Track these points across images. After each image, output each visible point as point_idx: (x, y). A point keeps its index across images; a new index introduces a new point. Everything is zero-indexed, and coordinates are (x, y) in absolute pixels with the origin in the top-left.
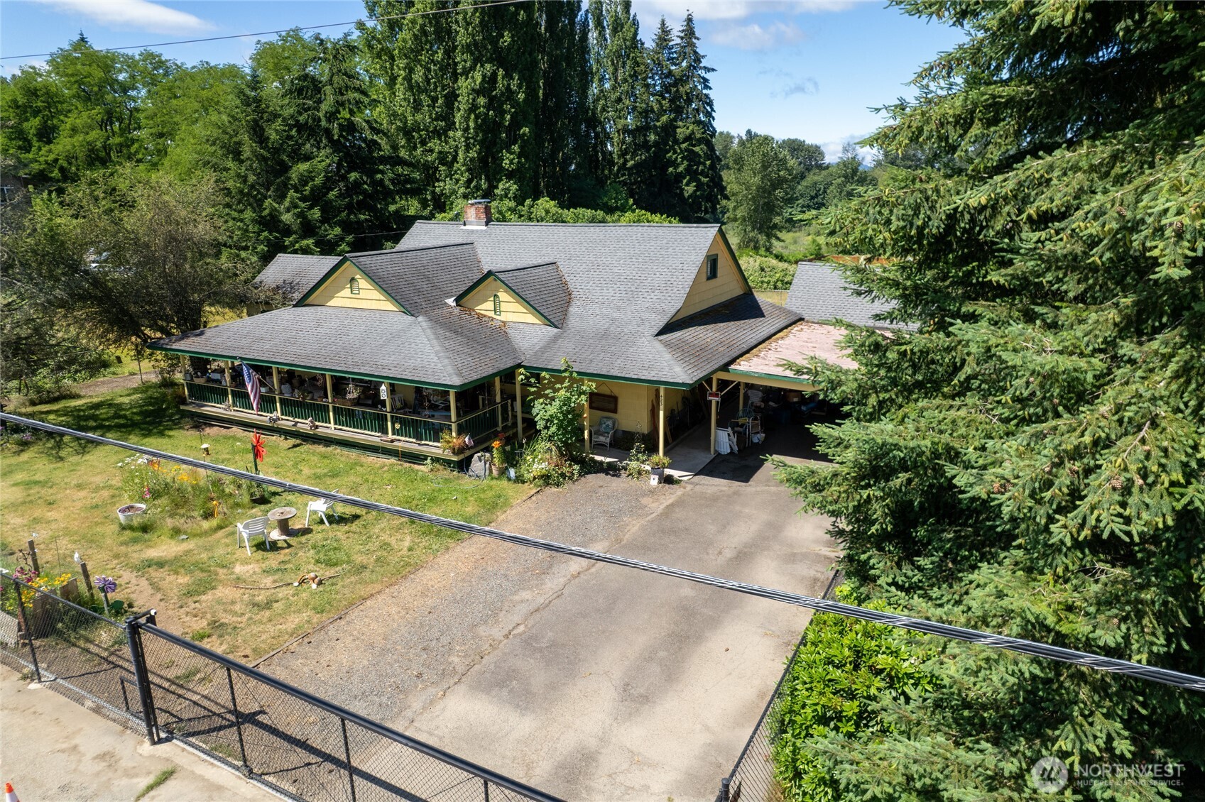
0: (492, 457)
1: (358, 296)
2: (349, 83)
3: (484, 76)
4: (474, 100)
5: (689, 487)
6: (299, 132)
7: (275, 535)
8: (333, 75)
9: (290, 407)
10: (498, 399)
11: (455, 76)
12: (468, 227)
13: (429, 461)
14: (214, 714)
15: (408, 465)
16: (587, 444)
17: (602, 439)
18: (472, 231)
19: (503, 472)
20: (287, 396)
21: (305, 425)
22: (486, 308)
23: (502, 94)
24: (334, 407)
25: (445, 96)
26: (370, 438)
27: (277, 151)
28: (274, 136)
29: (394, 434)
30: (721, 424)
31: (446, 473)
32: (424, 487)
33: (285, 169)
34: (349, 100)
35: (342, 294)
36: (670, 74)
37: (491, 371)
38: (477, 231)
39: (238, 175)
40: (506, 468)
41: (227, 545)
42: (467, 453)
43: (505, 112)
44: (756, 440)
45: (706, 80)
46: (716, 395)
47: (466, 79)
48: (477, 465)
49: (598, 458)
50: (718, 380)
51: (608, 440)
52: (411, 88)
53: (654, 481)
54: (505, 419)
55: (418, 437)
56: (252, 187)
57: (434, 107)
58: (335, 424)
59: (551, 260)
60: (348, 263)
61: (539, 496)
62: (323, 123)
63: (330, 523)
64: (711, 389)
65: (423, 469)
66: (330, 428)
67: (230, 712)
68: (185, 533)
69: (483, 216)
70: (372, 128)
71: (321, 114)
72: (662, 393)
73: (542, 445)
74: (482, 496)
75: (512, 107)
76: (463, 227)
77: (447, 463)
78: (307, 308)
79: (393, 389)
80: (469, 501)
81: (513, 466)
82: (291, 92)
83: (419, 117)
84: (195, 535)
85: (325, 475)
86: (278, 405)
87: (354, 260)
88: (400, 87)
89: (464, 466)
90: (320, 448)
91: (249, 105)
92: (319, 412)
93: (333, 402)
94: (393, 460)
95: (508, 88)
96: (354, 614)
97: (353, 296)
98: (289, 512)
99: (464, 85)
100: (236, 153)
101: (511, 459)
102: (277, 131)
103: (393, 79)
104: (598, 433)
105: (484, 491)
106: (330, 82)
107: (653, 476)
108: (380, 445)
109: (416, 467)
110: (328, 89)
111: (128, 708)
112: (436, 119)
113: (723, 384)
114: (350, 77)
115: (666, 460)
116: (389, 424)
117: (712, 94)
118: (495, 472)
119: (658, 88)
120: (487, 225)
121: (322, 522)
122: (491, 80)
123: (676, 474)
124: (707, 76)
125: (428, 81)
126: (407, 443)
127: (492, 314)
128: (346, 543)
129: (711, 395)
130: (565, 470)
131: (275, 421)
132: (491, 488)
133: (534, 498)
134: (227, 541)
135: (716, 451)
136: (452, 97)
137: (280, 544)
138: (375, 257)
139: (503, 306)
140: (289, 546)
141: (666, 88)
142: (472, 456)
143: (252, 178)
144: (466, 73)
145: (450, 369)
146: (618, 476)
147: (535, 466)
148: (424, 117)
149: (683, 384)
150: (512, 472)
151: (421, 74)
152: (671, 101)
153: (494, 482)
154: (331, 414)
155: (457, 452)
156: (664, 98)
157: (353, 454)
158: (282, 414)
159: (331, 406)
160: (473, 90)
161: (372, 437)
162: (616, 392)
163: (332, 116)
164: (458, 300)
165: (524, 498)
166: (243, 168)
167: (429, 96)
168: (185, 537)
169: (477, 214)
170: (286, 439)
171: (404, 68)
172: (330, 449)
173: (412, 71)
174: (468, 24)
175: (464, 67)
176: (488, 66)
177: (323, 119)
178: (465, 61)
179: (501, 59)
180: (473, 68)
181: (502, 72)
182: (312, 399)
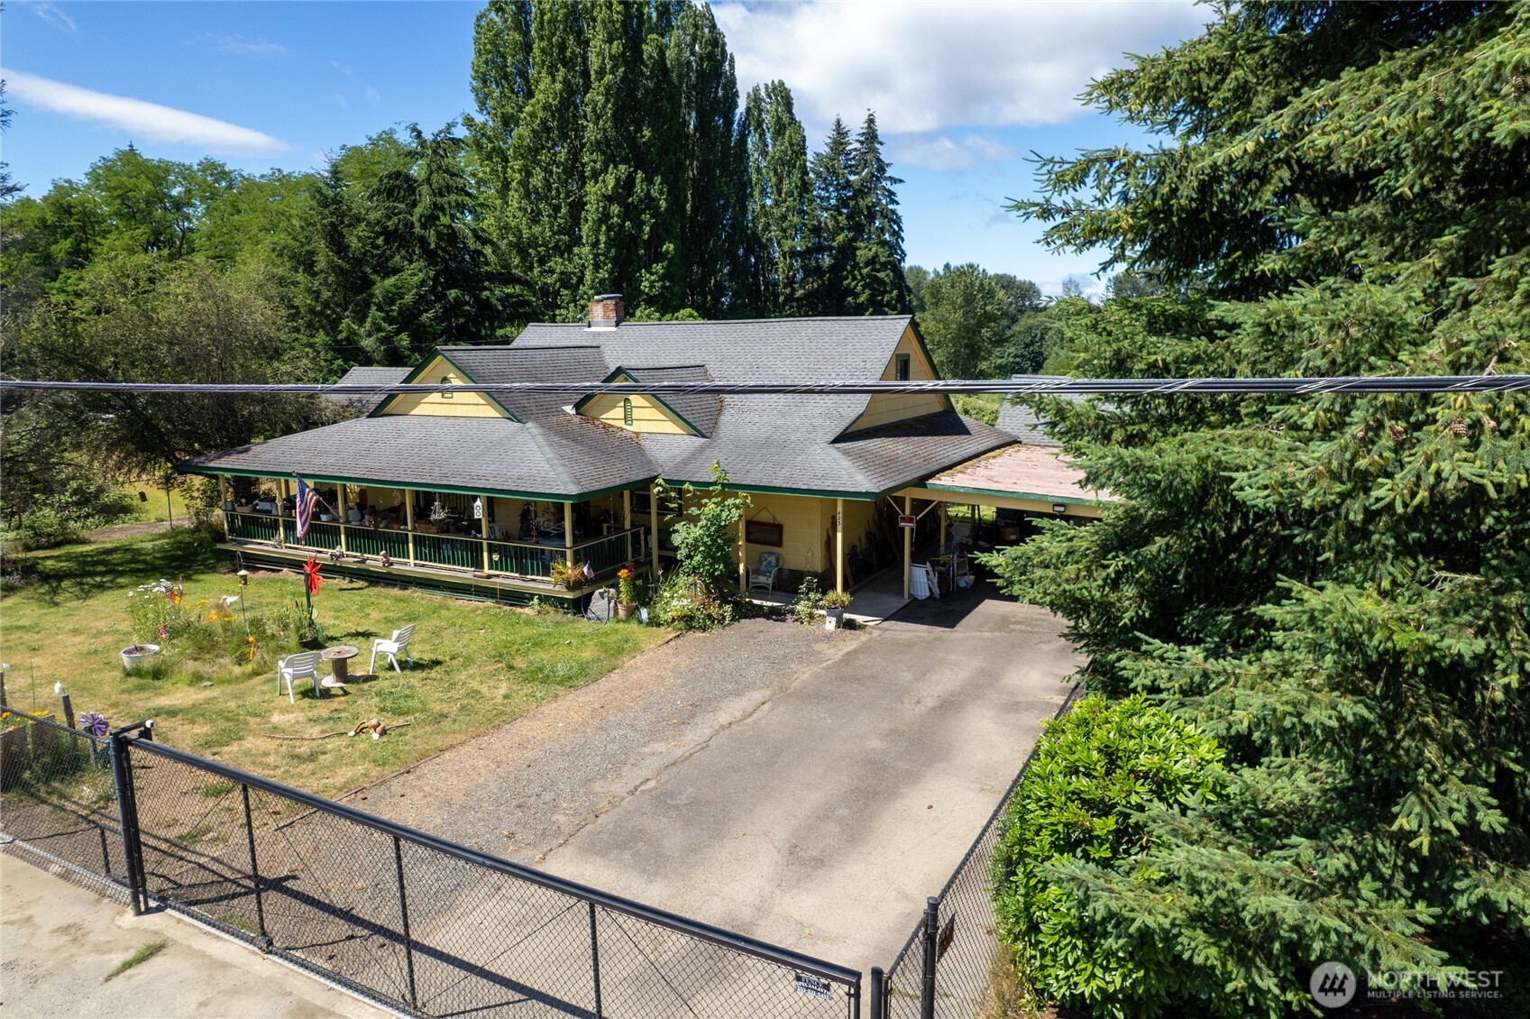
0: (619, 592)
1: (450, 401)
2: (451, 182)
3: (618, 180)
4: (604, 208)
5: (876, 633)
6: (387, 241)
7: (329, 682)
8: (431, 173)
9: (359, 539)
10: (627, 525)
11: (583, 181)
12: (593, 329)
13: (536, 600)
14: (226, 879)
15: (508, 608)
16: (743, 581)
17: (762, 579)
18: (599, 334)
19: (632, 613)
20: (354, 525)
21: (375, 562)
22: (614, 416)
23: (641, 201)
24: (414, 536)
25: (569, 204)
26: (460, 575)
27: (359, 262)
28: (354, 243)
29: (491, 568)
30: (916, 559)
31: (554, 615)
32: (527, 631)
33: (367, 284)
34: (449, 203)
36: (848, 184)
37: (618, 482)
38: (605, 333)
39: (309, 290)
40: (637, 608)
41: (264, 693)
42: (586, 590)
43: (644, 223)
44: (963, 584)
45: (891, 193)
46: (911, 520)
47: (596, 182)
48: (599, 605)
49: (756, 602)
50: (913, 500)
51: (770, 581)
52: (527, 195)
53: (830, 625)
54: (636, 550)
55: (523, 570)
56: (326, 305)
57: (555, 218)
58: (416, 558)
59: (698, 363)
60: (440, 357)
61: (679, 642)
62: (417, 230)
63: (402, 669)
64: (903, 512)
65: (528, 611)
66: (409, 565)
67: (249, 877)
68: (209, 679)
69: (613, 314)
70: (478, 237)
71: (414, 219)
72: (840, 509)
73: (682, 580)
74: (604, 640)
75: (652, 217)
76: (587, 329)
77: (559, 602)
78: (386, 418)
79: (491, 504)
80: (587, 646)
81: (645, 604)
82: (379, 192)
83: (537, 229)
84: (222, 682)
85: (399, 619)
86: (343, 537)
87: (447, 354)
88: (514, 196)
89: (580, 606)
90: (396, 592)
91: (326, 206)
92: (396, 545)
93: (414, 529)
94: (489, 603)
95: (648, 194)
96: (427, 768)
97: (445, 400)
98: (349, 651)
99: (593, 191)
100: (306, 262)
101: (643, 595)
102: (359, 239)
103: (506, 185)
104: (758, 572)
105: (607, 635)
106: (428, 181)
107: (828, 619)
108: (473, 583)
109: (519, 610)
110: (425, 189)
111: (108, 871)
112: (559, 233)
113: (919, 505)
114: (453, 175)
115: (846, 598)
116: (485, 555)
117: (900, 210)
118: (622, 613)
119: (833, 202)
120: (617, 325)
121: (391, 668)
122: (629, 183)
123: (860, 619)
124: (893, 188)
125: (548, 185)
126: (510, 580)
127: (621, 424)
128: (421, 691)
129: (904, 519)
130: (714, 611)
131: (338, 557)
132: (616, 631)
133: (672, 643)
134: (265, 688)
135: (911, 595)
136: (578, 207)
137: (333, 692)
138: (474, 353)
139: (636, 413)
140: (346, 693)
141: (843, 202)
142: (592, 593)
143: (326, 294)
144: (595, 175)
145: (565, 477)
146: (784, 621)
147: (674, 602)
148: (543, 230)
149: (867, 494)
150: (644, 613)
151: (540, 177)
152: (849, 217)
153: (621, 625)
154: (411, 545)
155: (571, 586)
156: (840, 214)
157: (438, 597)
158: (348, 549)
159: (410, 534)
160: (604, 196)
161: (465, 574)
162: (780, 518)
163: (429, 220)
164: (578, 406)
165: (659, 643)
166: (317, 283)
167: (550, 204)
168: (209, 683)
169: (605, 312)
170: (351, 582)
171: (520, 171)
172: (408, 592)
173: (529, 174)
174: (598, 117)
175: (593, 168)
176: (622, 167)
177: (417, 225)
178: (595, 162)
179: (639, 158)
180: (605, 170)
181: (640, 175)
182: (387, 527)
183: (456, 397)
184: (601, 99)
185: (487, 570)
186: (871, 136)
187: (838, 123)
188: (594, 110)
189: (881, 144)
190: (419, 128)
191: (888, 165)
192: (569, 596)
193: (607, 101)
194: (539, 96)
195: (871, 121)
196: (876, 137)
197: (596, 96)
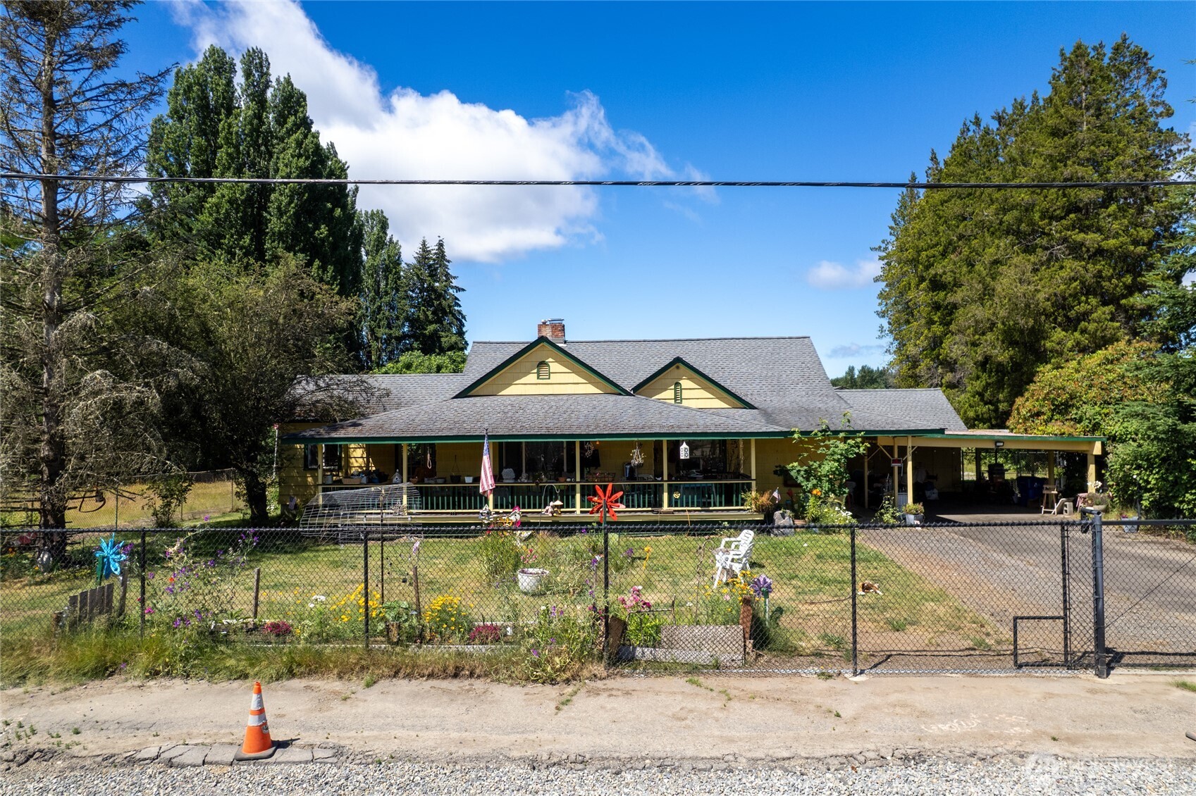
1: (548, 381)
9: (513, 496)
21: (537, 514)
22: (665, 396)
24: (582, 487)
26: (640, 514)
35: (523, 380)
45: (456, 299)
46: (899, 461)
48: (782, 522)
55: (705, 504)
58: (582, 507)
60: (542, 344)
64: (893, 456)
66: (575, 513)
69: (560, 334)
86: (489, 498)
89: (767, 525)
97: (541, 381)
116: (666, 496)
117: (462, 311)
119: (420, 301)
120: (565, 343)
124: (457, 295)
129: (895, 461)
131: (488, 515)
139: (685, 394)
142: (772, 515)
154: (578, 496)
158: (498, 507)
159: (578, 485)
164: (635, 390)
169: (553, 332)
183: (554, 378)
185: (665, 507)
186: (441, 255)
187: (424, 243)
189: (449, 262)
191: (455, 278)
192: (759, 517)
195: (441, 245)
196: (444, 256)
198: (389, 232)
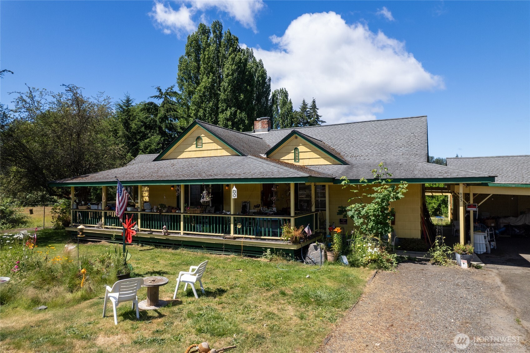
1: (201, 149)
2: (172, 107)
3: (231, 113)
6: (145, 129)
7: (144, 305)
8: (164, 104)
9: (149, 221)
11: (218, 113)
12: (255, 133)
13: (268, 250)
15: (247, 258)
18: (260, 135)
19: (337, 259)
20: (147, 212)
21: (159, 233)
23: (239, 121)
24: (184, 216)
26: (214, 238)
27: (134, 134)
28: (133, 126)
29: (235, 233)
32: (271, 270)
35: (189, 149)
36: (308, 122)
38: (263, 134)
40: (341, 256)
41: (90, 315)
42: (303, 244)
46: (474, 206)
47: (223, 114)
48: (314, 253)
53: (464, 265)
55: (259, 234)
58: (185, 230)
60: (197, 126)
62: (158, 123)
63: (199, 296)
65: (263, 260)
66: (180, 234)
68: (45, 304)
69: (266, 126)
71: (157, 119)
74: (331, 275)
75: (243, 126)
76: (253, 134)
77: (285, 253)
78: (164, 161)
80: (324, 279)
81: (347, 253)
84: (55, 306)
85: (180, 264)
86: (139, 219)
89: (301, 254)
90: (171, 250)
93: (186, 212)
95: (241, 118)
97: (198, 149)
98: (162, 280)
99: (221, 117)
102: (136, 124)
107: (462, 261)
108: (224, 242)
109: (256, 259)
110: (161, 109)
114: (172, 104)
116: (232, 226)
118: (330, 258)
120: (268, 131)
121: (191, 294)
122: (235, 114)
125: (205, 116)
126: (248, 240)
127: (293, 162)
131: (136, 231)
133: (376, 277)
134: (91, 311)
137: (150, 314)
139: (301, 156)
140: (161, 316)
142: (308, 246)
144: (223, 111)
146: (425, 264)
150: (345, 259)
151: (202, 112)
153: (331, 267)
154: (182, 223)
155: (295, 241)
158: (142, 227)
159: (182, 215)
160: (225, 118)
161: (217, 238)
163: (163, 120)
164: (268, 154)
165: (369, 277)
168: (44, 307)
169: (262, 125)
170: (142, 246)
171: (194, 110)
172: (178, 251)
173: (198, 111)
174: (225, 91)
175: (222, 109)
176: (233, 109)
177: (158, 121)
178: (223, 107)
179: (239, 106)
180: (226, 110)
181: (239, 111)
182: (167, 212)
183: (205, 147)
184: (227, 84)
185: (232, 234)
186: (314, 107)
187: (304, 101)
188: (224, 89)
189: (318, 109)
190: (160, 88)
191: (320, 116)
192: (294, 247)
193: (229, 85)
194: (202, 84)
195: (314, 102)
196: (316, 107)
197: (225, 84)
198: (289, 98)
